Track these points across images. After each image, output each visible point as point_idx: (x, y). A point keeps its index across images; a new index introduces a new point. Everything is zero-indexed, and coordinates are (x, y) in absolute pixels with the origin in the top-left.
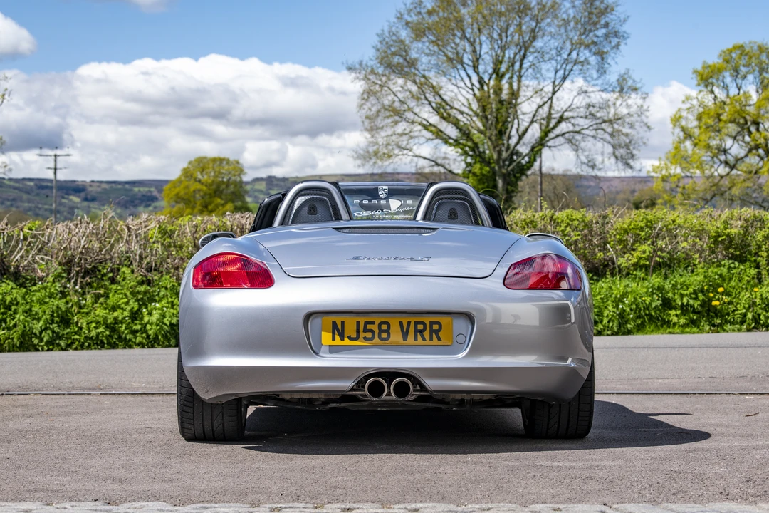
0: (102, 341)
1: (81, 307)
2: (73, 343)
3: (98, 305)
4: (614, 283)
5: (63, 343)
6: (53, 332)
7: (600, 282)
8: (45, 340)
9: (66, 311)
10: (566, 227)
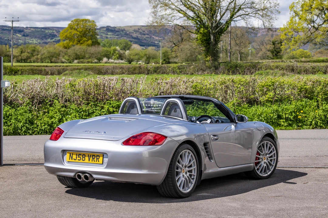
0: (47, 131)
1: (38, 117)
2: (35, 132)
3: (45, 116)
4: (258, 108)
5: (30, 132)
6: (27, 127)
7: (252, 108)
8: (23, 130)
9: (32, 118)
10: (238, 84)
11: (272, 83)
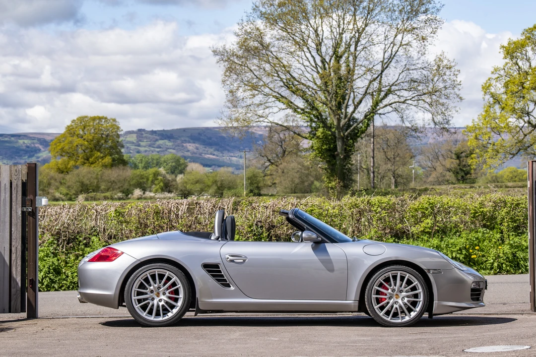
1: (67, 263)
2: (62, 286)
3: (78, 261)
5: (56, 286)
6: (50, 279)
7: (400, 243)
8: (45, 284)
9: (58, 265)
10: (378, 207)
11: (429, 205)
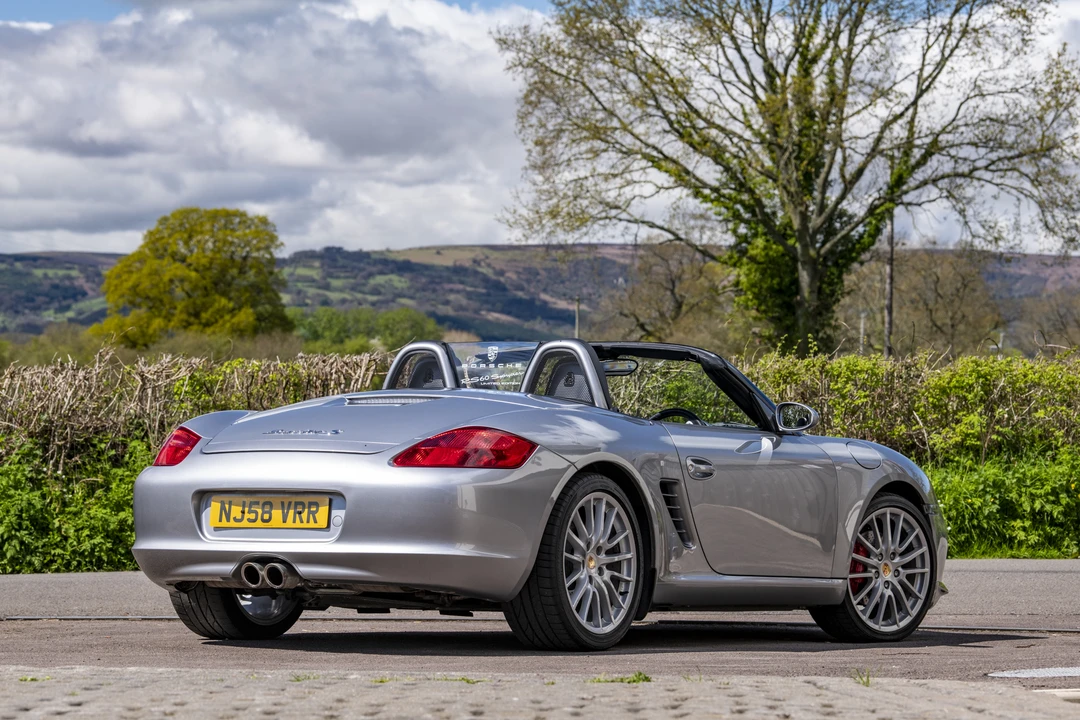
0: (100, 559)
1: (65, 504)
2: (52, 561)
3: (93, 500)
5: (36, 561)
6: (22, 543)
8: (9, 555)
9: (42, 509)
